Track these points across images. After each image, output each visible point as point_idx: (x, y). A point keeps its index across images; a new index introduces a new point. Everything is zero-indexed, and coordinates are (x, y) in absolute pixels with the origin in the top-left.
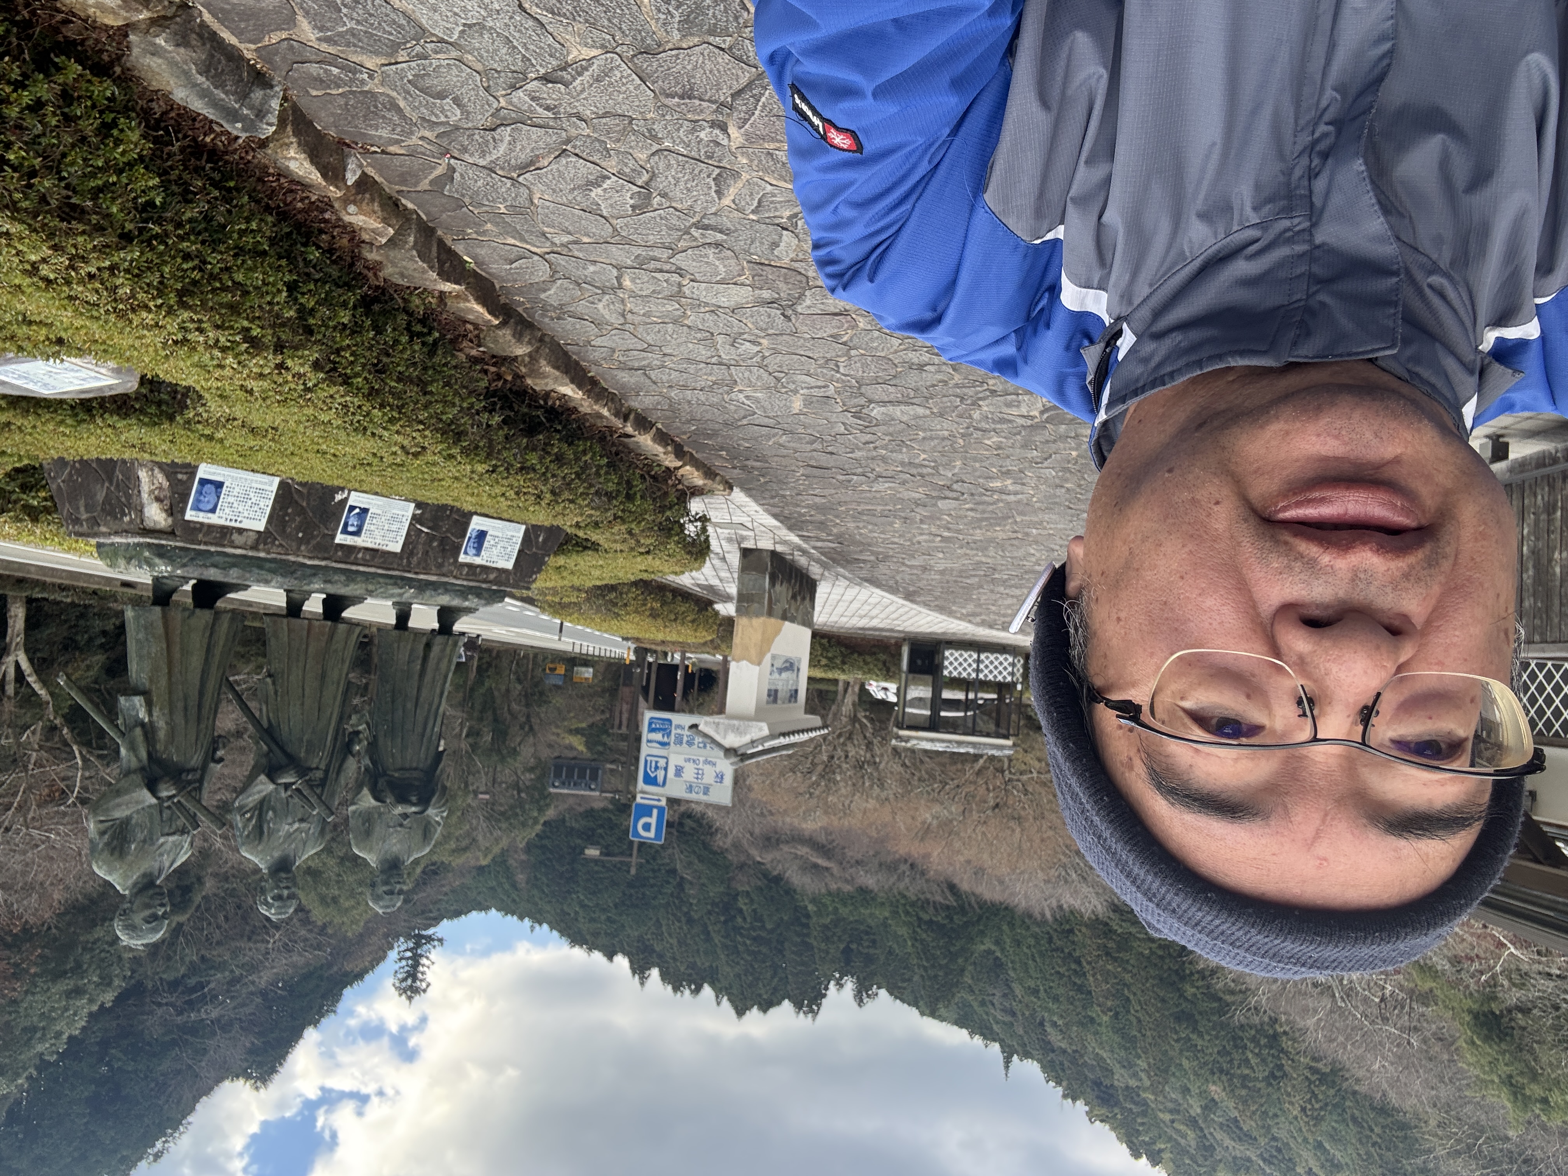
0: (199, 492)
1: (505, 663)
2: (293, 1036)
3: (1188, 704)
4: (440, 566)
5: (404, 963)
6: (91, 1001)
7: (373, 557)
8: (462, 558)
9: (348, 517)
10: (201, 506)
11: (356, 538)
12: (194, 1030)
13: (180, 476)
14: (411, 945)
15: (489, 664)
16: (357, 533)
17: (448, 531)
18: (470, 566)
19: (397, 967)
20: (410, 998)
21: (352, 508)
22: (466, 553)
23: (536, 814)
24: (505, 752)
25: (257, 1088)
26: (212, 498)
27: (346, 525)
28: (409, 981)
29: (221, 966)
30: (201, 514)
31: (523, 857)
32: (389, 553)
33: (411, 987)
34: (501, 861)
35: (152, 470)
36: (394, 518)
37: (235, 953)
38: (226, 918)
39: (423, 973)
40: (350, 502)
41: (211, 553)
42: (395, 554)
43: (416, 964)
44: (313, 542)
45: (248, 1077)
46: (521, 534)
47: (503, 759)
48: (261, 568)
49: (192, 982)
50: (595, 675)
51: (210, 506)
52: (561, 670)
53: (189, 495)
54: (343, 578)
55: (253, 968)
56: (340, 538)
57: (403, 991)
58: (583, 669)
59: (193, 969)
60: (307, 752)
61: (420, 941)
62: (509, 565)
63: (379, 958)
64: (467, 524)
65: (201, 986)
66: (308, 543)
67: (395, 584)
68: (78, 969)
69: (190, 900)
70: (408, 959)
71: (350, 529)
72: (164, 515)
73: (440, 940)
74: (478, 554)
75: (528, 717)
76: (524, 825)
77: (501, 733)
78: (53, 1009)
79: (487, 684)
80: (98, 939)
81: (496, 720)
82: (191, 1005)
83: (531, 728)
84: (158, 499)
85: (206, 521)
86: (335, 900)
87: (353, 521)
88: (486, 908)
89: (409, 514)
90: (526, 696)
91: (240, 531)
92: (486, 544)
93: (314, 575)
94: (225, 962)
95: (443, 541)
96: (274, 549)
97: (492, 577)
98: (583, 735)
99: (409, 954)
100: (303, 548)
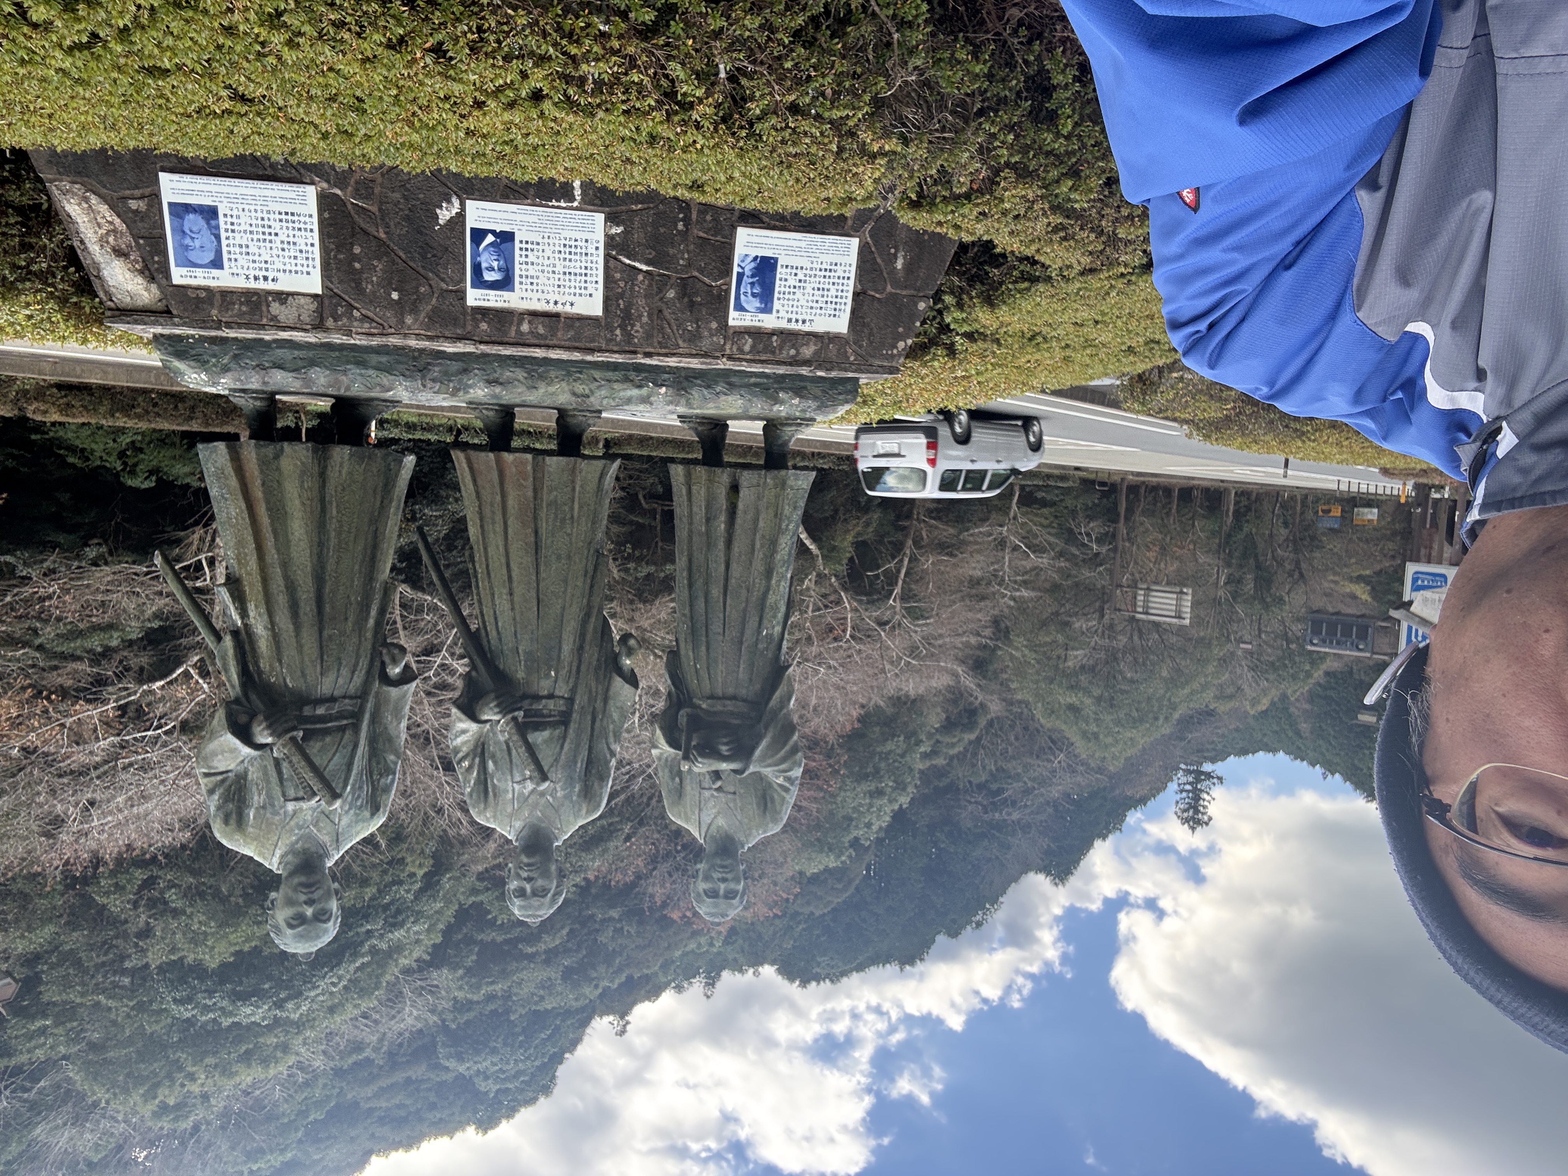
0: (179, 231)
1: (1266, 506)
2: (1085, 846)
3: (1500, 809)
4: (694, 338)
5: (1184, 795)
6: (891, 801)
7: (553, 331)
8: (735, 319)
9: (475, 254)
10: (193, 256)
11: (506, 294)
12: (1000, 826)
13: (133, 204)
14: (1191, 779)
15: (1248, 509)
16: (505, 283)
17: (689, 265)
18: (756, 333)
19: (1178, 797)
20: (1193, 829)
21: (479, 235)
22: (739, 307)
23: (1308, 667)
24: (1269, 600)
25: (1056, 885)
26: (205, 238)
27: (477, 269)
28: (1191, 812)
29: (1017, 777)
30: (199, 272)
31: (1307, 706)
32: (581, 318)
33: (1193, 818)
34: (1281, 707)
35: (86, 200)
36: (570, 249)
37: (1026, 767)
38: (1017, 739)
39: (1205, 807)
40: (471, 223)
41: (267, 345)
42: (594, 319)
43: (1197, 798)
44: (426, 308)
45: (1048, 874)
46: (853, 258)
47: (1267, 607)
48: (362, 364)
49: (994, 786)
50: (1381, 516)
51: (210, 256)
52: (1337, 512)
53: (163, 237)
54: (520, 374)
55: (1043, 782)
56: (474, 297)
57: (1185, 821)
58: (1366, 510)
59: (993, 777)
60: (529, 670)
61: (1200, 776)
62: (840, 325)
63: (1158, 788)
64: (729, 247)
65: (1000, 791)
66: (414, 311)
67: (626, 380)
68: (877, 774)
69: (976, 722)
70: (1188, 791)
71: (489, 276)
72: (140, 280)
73: (1220, 779)
74: (767, 309)
75: (1298, 563)
76: (1294, 677)
77: (1264, 581)
78: (861, 805)
79: (1245, 530)
80: (890, 752)
81: (1258, 567)
82: (995, 807)
83: (1302, 575)
84: (119, 253)
85: (212, 284)
86: (1096, 736)
87: (488, 260)
88: (1274, 751)
89: (599, 236)
90: (1295, 541)
91: (282, 297)
92: (779, 287)
93: (465, 371)
94: (1018, 775)
95: (685, 287)
96: (356, 327)
97: (808, 352)
98: (1368, 583)
99: (1188, 787)
100: (409, 320)
